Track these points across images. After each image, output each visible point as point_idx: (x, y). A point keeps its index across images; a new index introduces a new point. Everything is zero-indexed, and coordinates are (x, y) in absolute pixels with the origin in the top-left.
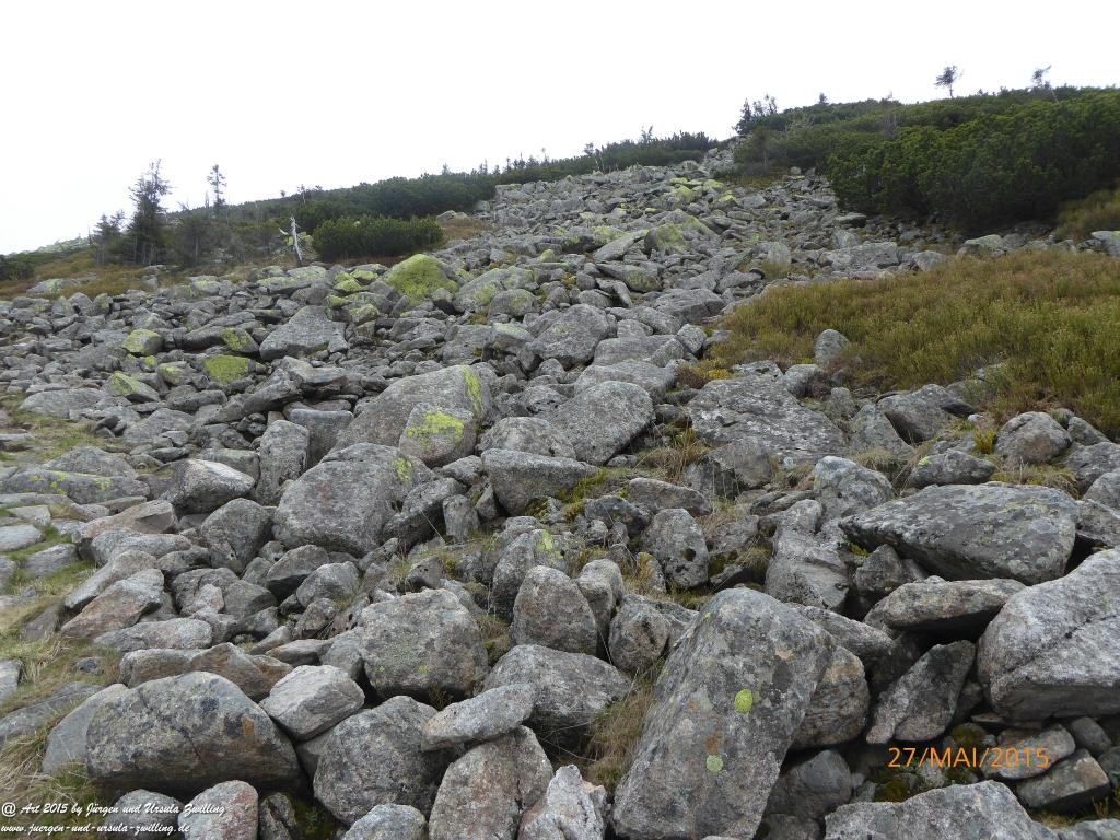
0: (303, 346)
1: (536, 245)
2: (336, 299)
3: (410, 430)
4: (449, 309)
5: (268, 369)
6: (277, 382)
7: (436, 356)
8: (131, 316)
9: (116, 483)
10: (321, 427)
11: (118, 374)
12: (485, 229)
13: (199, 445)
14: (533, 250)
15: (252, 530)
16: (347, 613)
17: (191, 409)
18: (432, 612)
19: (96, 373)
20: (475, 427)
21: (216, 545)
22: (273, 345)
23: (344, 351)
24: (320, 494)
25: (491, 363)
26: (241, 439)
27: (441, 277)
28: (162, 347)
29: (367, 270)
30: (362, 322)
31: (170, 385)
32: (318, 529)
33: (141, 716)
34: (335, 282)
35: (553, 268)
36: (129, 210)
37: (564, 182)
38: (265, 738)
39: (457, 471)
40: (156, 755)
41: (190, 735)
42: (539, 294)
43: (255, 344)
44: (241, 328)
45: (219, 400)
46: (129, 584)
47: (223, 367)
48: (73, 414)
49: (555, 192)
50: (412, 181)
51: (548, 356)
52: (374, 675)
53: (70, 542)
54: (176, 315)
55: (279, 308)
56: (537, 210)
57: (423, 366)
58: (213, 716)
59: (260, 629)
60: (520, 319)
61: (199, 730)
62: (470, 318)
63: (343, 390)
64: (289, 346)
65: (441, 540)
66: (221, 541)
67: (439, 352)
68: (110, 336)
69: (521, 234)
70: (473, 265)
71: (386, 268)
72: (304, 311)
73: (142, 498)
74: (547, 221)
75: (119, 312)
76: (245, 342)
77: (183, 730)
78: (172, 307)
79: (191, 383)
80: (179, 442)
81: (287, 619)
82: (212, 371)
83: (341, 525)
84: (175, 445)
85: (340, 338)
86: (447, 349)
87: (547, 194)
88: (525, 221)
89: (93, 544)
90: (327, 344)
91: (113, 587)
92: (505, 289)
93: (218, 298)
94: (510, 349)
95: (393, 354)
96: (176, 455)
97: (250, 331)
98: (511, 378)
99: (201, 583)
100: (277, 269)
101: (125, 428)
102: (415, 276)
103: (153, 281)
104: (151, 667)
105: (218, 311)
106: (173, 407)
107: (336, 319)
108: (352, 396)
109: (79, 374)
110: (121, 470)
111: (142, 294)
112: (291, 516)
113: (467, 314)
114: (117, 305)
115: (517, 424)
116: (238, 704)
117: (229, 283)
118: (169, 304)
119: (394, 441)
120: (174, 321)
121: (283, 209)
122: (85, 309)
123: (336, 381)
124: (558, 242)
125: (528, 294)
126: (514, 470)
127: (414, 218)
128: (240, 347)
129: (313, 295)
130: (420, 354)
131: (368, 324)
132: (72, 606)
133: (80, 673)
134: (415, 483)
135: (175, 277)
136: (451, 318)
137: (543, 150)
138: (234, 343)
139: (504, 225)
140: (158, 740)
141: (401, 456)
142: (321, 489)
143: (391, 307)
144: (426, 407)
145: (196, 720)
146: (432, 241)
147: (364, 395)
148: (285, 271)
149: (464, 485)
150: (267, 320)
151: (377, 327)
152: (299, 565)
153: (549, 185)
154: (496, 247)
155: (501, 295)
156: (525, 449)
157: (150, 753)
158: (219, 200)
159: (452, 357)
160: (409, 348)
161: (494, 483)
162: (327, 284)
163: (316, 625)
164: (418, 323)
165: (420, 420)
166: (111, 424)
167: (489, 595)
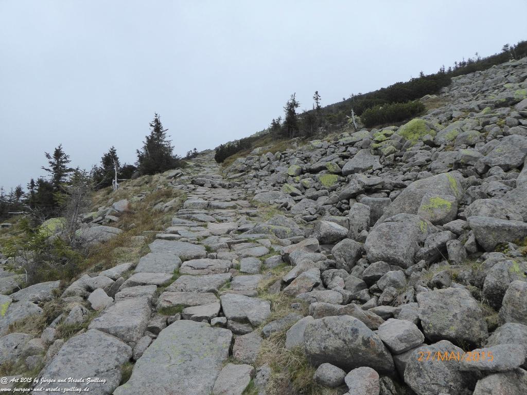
0: (361, 168)
1: (478, 106)
2: (375, 145)
3: (423, 206)
4: (432, 144)
5: (346, 179)
6: (353, 185)
7: (427, 169)
8: (288, 160)
9: (293, 231)
10: (375, 206)
11: (286, 184)
12: (448, 101)
13: (320, 214)
14: (477, 109)
15: (353, 253)
16: (404, 295)
17: (315, 198)
18: (454, 299)
19: (278, 184)
20: (457, 204)
21: (338, 259)
22: (348, 169)
23: (380, 169)
24: (384, 237)
25: (459, 171)
26: (338, 211)
27: (427, 129)
28: (302, 172)
29: (388, 130)
30: (388, 154)
31: (306, 188)
32: (385, 254)
33: (325, 331)
34: (374, 137)
35: (491, 117)
36: (283, 116)
37: (491, 70)
38: (380, 350)
39: (451, 227)
40: (333, 349)
41: (347, 343)
42: (483, 132)
43: (340, 169)
44: (333, 162)
45: (326, 194)
46: (307, 274)
47: (327, 179)
48: (271, 202)
49: (486, 76)
50: (406, 84)
51: (494, 165)
52: (426, 327)
53: (280, 254)
54: (306, 158)
55: (349, 151)
56: (476, 87)
57: (421, 174)
58: (357, 336)
59: (363, 298)
60: (473, 146)
61: (351, 341)
62: (444, 148)
63: (383, 188)
64: (355, 168)
65: (446, 262)
66: (340, 257)
67: (429, 167)
68: (282, 169)
69: (469, 101)
70: (443, 121)
71: (398, 128)
72: (361, 152)
73: (303, 237)
74: (483, 92)
75: (284, 159)
76: (335, 168)
77: (344, 340)
78: (304, 155)
79: (314, 187)
80: (313, 213)
81: (374, 295)
82: (323, 182)
83: (395, 252)
84: (311, 214)
85: (378, 163)
86: (433, 165)
87: (482, 78)
88: (470, 94)
89: (290, 256)
90: (372, 166)
91: (302, 275)
92: (463, 131)
93: (322, 149)
94: (470, 163)
95: (405, 169)
96: (312, 219)
97: (337, 163)
98: (473, 178)
99: (334, 276)
100: (346, 134)
101: (290, 207)
102: (413, 130)
103: (295, 145)
104: (322, 310)
105: (322, 155)
106: (309, 198)
107: (375, 154)
108: (388, 191)
109: (272, 185)
110: (293, 225)
111: (292, 150)
112: (372, 248)
113: (443, 146)
114: (283, 156)
115: (485, 202)
116: (367, 332)
117: (326, 142)
118: (303, 154)
119: (415, 212)
120: (305, 161)
121: (345, 106)
122: (271, 158)
123: (380, 183)
124: (492, 102)
125: (477, 133)
126: (487, 227)
127: (410, 101)
128: (333, 170)
129: (364, 144)
130: (419, 168)
131: (391, 155)
132: (286, 281)
133: (293, 309)
134: (429, 233)
135: (304, 141)
136: (434, 149)
137: (477, 54)
138: (331, 169)
139: (458, 98)
140: (333, 343)
141: (422, 220)
142: (384, 235)
143: (402, 146)
144: (430, 195)
145: (349, 337)
146: (420, 111)
147: (393, 190)
148: (350, 134)
149: (456, 235)
150: (344, 157)
151: (395, 157)
152: (377, 270)
153: (482, 72)
154: (455, 110)
155: (462, 134)
156: (491, 216)
157: (330, 348)
158: (318, 106)
159: (436, 169)
160: (413, 166)
161: (476, 234)
162: (370, 138)
163: (389, 299)
164: (416, 153)
165: (428, 202)
166: (286, 205)
167: (481, 293)
